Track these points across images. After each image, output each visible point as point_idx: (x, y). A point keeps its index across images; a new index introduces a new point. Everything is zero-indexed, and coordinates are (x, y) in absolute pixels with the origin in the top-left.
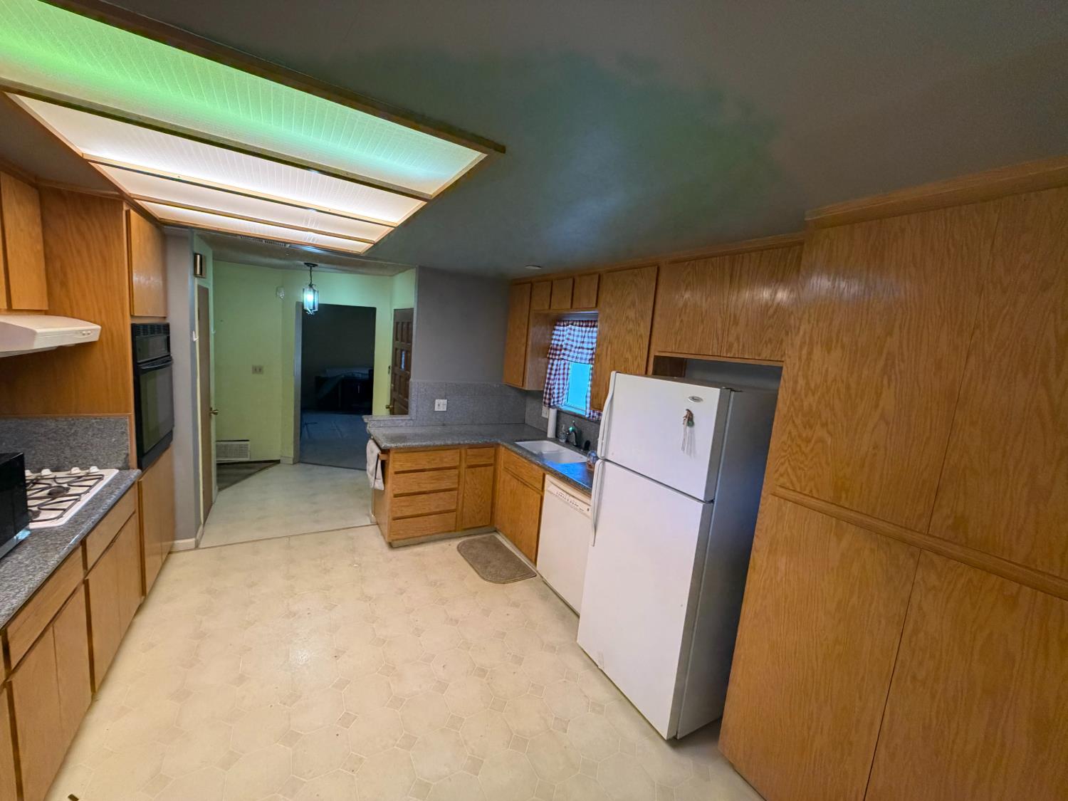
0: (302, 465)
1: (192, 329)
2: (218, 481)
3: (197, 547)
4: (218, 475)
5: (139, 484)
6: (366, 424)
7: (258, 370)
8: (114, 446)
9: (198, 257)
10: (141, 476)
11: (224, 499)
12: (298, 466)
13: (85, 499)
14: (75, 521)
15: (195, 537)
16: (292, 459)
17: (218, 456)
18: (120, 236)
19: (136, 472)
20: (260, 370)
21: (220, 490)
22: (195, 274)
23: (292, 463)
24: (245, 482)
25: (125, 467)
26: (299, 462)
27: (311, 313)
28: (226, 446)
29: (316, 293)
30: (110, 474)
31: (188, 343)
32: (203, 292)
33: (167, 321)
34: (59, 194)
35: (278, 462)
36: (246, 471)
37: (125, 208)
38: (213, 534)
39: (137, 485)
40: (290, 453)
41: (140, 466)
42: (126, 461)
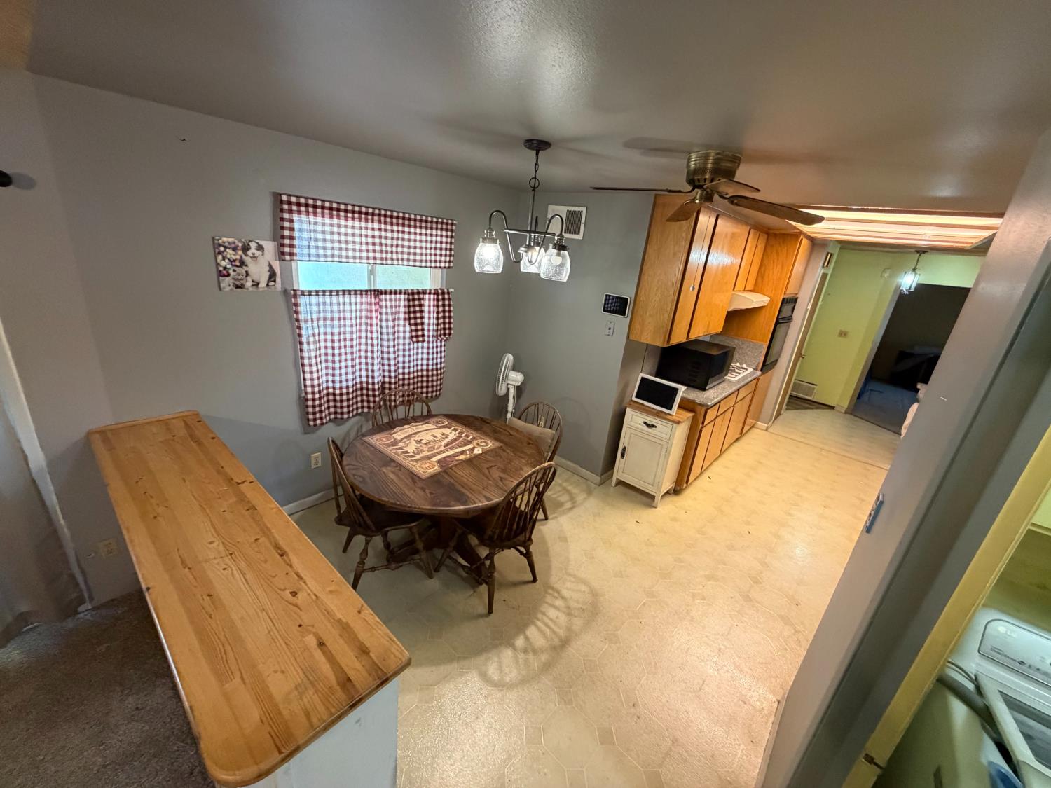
0: (852, 416)
1: (810, 301)
2: (787, 405)
3: (767, 430)
4: (788, 402)
5: (758, 379)
6: (919, 390)
7: (843, 334)
8: (755, 358)
9: (829, 255)
10: (760, 376)
11: (788, 415)
12: (848, 416)
13: (742, 375)
14: (739, 381)
15: (768, 424)
16: (844, 409)
17: (792, 390)
18: (794, 252)
19: (759, 373)
20: (845, 335)
21: (787, 409)
22: (823, 267)
23: (844, 411)
24: (803, 411)
25: (756, 369)
26: (851, 414)
27: (906, 292)
28: (800, 384)
29: (917, 275)
30: (750, 370)
31: (804, 310)
32: (824, 276)
33: (797, 296)
34: (775, 235)
35: (832, 408)
36: (807, 405)
37: (802, 237)
38: (777, 428)
39: (757, 379)
40: (845, 403)
41: (761, 370)
42: (757, 366)
